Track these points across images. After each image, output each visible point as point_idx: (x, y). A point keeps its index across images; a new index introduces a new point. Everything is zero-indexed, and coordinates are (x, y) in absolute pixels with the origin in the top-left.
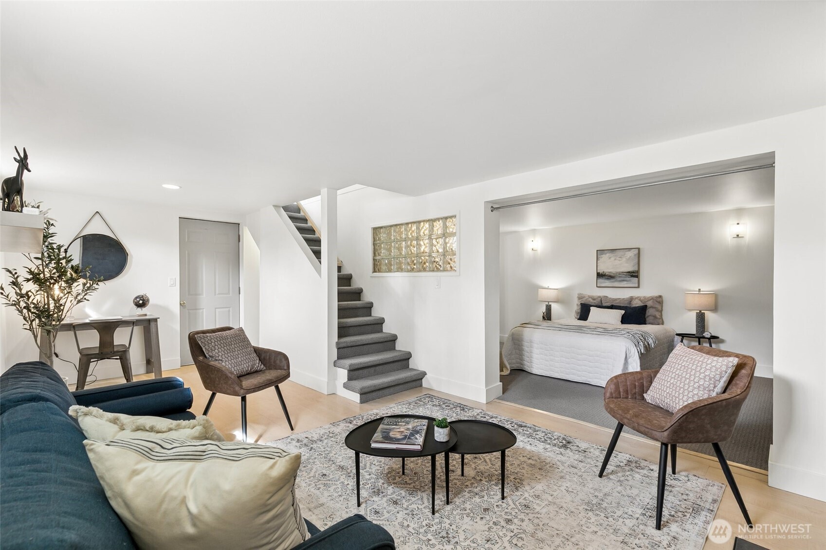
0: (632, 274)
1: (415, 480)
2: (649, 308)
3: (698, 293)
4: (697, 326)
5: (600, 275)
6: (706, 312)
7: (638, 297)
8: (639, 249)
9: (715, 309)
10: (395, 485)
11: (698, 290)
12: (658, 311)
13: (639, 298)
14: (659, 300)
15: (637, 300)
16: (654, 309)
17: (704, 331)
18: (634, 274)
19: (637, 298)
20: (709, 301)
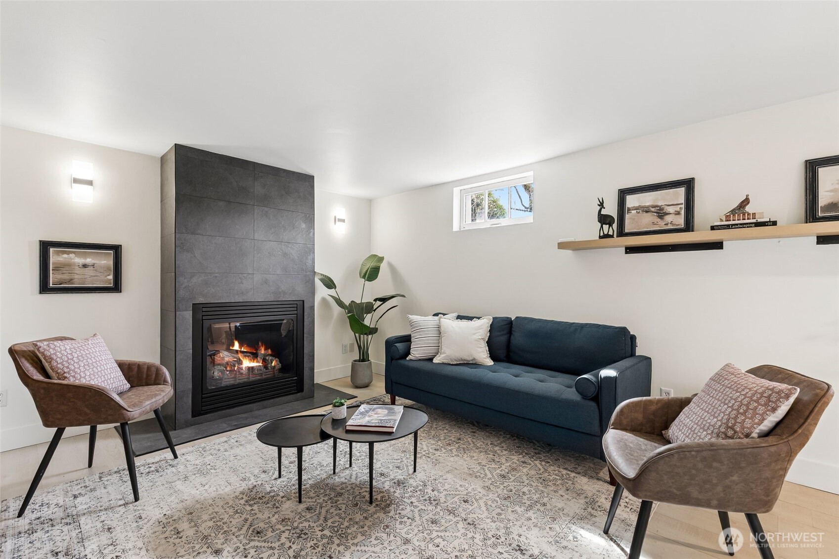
1: (358, 497)
10: (382, 490)
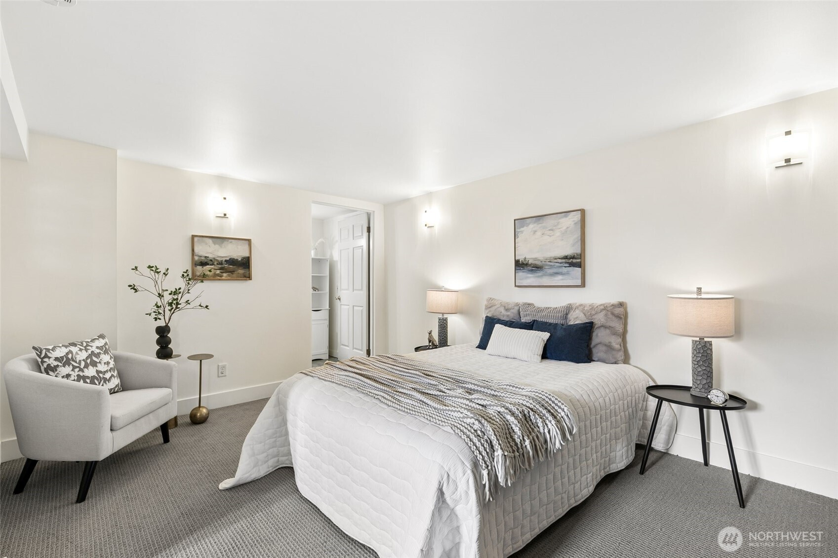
0: (570, 261)
2: (599, 327)
3: (695, 296)
4: (695, 373)
5: (520, 265)
6: (714, 341)
7: (581, 305)
8: (583, 212)
9: (736, 332)
11: (695, 290)
12: (615, 333)
13: (581, 308)
14: (618, 311)
15: (577, 311)
16: (608, 331)
17: (709, 387)
18: (576, 261)
19: (577, 308)
20: (724, 315)
